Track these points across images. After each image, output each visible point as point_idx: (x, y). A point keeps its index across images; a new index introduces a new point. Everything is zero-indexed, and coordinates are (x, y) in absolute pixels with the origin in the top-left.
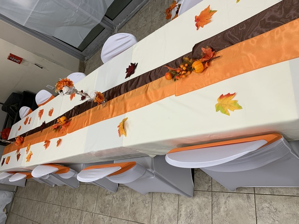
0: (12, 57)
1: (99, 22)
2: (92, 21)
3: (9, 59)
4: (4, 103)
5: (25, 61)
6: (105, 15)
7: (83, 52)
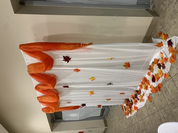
2: (99, 109)
5: (84, 132)
7: (103, 116)
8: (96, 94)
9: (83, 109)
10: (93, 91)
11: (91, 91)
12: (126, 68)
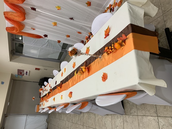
0: (36, 69)
1: (61, 51)
2: (58, 52)
3: (36, 70)
4: (39, 82)
5: (41, 69)
6: (62, 48)
7: (60, 60)
8: (59, 27)
9: (44, 47)
10: (56, 22)
11: (55, 22)
12: (88, 6)
